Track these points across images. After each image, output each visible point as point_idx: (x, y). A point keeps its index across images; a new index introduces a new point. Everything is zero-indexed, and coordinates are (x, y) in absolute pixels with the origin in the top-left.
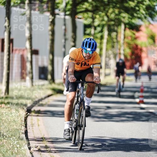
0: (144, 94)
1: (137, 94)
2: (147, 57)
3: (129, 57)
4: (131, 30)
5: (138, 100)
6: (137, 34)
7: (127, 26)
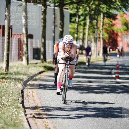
0: (119, 71)
1: (113, 71)
2: (122, 40)
5: (114, 76)
6: (114, 22)
7: (106, 15)
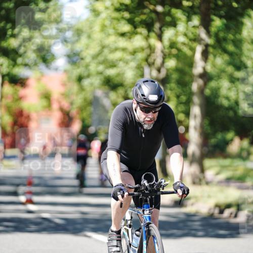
3: (9, 129)
4: (13, 85)
5: (23, 199)
7: (7, 78)
